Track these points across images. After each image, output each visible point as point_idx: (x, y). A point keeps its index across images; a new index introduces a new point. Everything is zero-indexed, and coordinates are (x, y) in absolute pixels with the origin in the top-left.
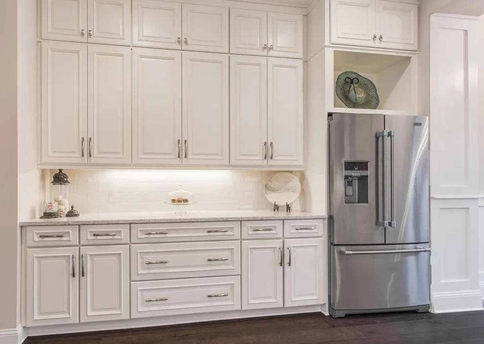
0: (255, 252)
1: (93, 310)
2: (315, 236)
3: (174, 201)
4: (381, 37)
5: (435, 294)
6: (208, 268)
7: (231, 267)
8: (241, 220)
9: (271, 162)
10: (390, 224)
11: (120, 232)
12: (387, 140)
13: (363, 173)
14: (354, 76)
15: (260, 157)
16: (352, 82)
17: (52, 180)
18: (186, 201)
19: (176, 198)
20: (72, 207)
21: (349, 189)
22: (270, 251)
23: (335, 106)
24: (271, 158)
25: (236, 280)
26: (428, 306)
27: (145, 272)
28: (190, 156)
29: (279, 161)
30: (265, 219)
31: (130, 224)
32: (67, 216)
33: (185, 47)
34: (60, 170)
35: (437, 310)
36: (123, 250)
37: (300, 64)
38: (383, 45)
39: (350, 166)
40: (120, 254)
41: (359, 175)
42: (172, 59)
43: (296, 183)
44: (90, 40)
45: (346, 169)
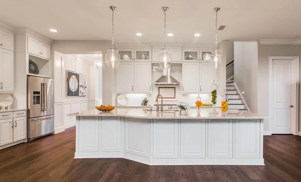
2: (23, 116)
4: (42, 53)
5: (55, 129)
9: (2, 90)
10: (46, 110)
12: (45, 85)
13: (39, 95)
14: (31, 61)
16: (30, 63)
22: (8, 123)
23: (30, 73)
24: (2, 88)
26: (53, 132)
29: (5, 90)
35: (56, 133)
37: (12, 53)
38: (42, 56)
39: (35, 93)
41: (37, 96)
43: (10, 98)
45: (34, 94)
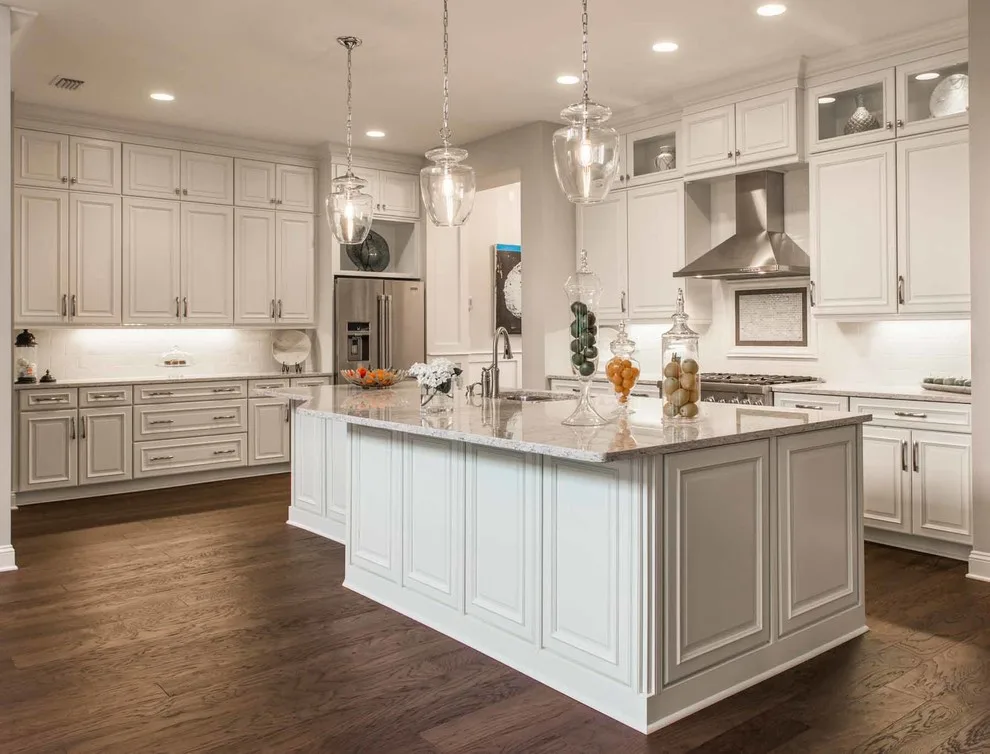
0: (261, 409)
1: (94, 471)
3: (168, 363)
4: (384, 206)
6: (214, 426)
7: (237, 425)
8: (248, 380)
9: (280, 321)
11: (123, 393)
13: (362, 332)
15: (268, 315)
17: (15, 341)
18: (183, 362)
20: (48, 372)
21: (354, 349)
22: (277, 409)
23: (342, 269)
24: (280, 316)
25: (242, 438)
27: (149, 432)
28: (189, 314)
29: (288, 319)
30: (272, 377)
31: (133, 385)
33: (183, 197)
34: (26, 331)
36: (126, 412)
37: (310, 218)
39: (352, 326)
40: (122, 416)
41: (360, 334)
42: (170, 210)
43: (306, 342)
44: (72, 187)
45: (349, 329)
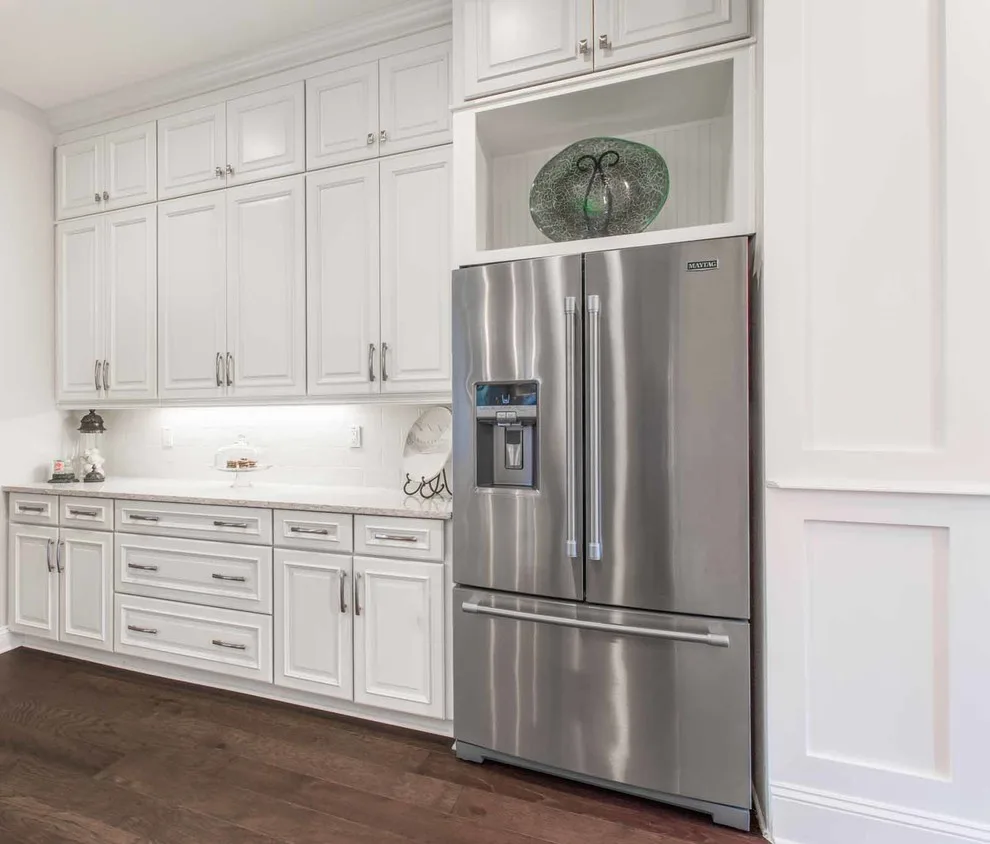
0: (297, 574)
2: (423, 557)
3: (231, 465)
4: (602, 41)
6: (217, 591)
7: (252, 596)
8: (273, 509)
9: (388, 387)
11: (100, 510)
14: (606, 149)
15: (365, 377)
16: (598, 166)
17: (80, 425)
19: (237, 459)
20: (94, 468)
22: (326, 577)
24: (386, 377)
25: (262, 625)
27: (131, 580)
28: (237, 382)
30: (312, 509)
31: (114, 499)
32: (86, 481)
33: (231, 180)
34: (92, 411)
36: (104, 540)
38: (617, 57)
40: (101, 546)
41: (514, 416)
42: (212, 208)
45: (479, 402)
